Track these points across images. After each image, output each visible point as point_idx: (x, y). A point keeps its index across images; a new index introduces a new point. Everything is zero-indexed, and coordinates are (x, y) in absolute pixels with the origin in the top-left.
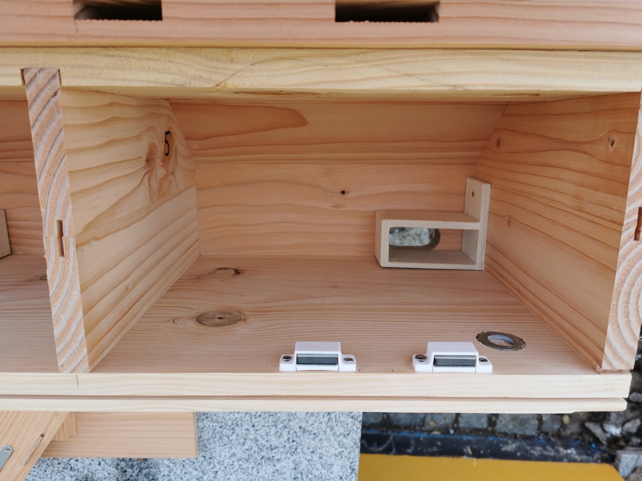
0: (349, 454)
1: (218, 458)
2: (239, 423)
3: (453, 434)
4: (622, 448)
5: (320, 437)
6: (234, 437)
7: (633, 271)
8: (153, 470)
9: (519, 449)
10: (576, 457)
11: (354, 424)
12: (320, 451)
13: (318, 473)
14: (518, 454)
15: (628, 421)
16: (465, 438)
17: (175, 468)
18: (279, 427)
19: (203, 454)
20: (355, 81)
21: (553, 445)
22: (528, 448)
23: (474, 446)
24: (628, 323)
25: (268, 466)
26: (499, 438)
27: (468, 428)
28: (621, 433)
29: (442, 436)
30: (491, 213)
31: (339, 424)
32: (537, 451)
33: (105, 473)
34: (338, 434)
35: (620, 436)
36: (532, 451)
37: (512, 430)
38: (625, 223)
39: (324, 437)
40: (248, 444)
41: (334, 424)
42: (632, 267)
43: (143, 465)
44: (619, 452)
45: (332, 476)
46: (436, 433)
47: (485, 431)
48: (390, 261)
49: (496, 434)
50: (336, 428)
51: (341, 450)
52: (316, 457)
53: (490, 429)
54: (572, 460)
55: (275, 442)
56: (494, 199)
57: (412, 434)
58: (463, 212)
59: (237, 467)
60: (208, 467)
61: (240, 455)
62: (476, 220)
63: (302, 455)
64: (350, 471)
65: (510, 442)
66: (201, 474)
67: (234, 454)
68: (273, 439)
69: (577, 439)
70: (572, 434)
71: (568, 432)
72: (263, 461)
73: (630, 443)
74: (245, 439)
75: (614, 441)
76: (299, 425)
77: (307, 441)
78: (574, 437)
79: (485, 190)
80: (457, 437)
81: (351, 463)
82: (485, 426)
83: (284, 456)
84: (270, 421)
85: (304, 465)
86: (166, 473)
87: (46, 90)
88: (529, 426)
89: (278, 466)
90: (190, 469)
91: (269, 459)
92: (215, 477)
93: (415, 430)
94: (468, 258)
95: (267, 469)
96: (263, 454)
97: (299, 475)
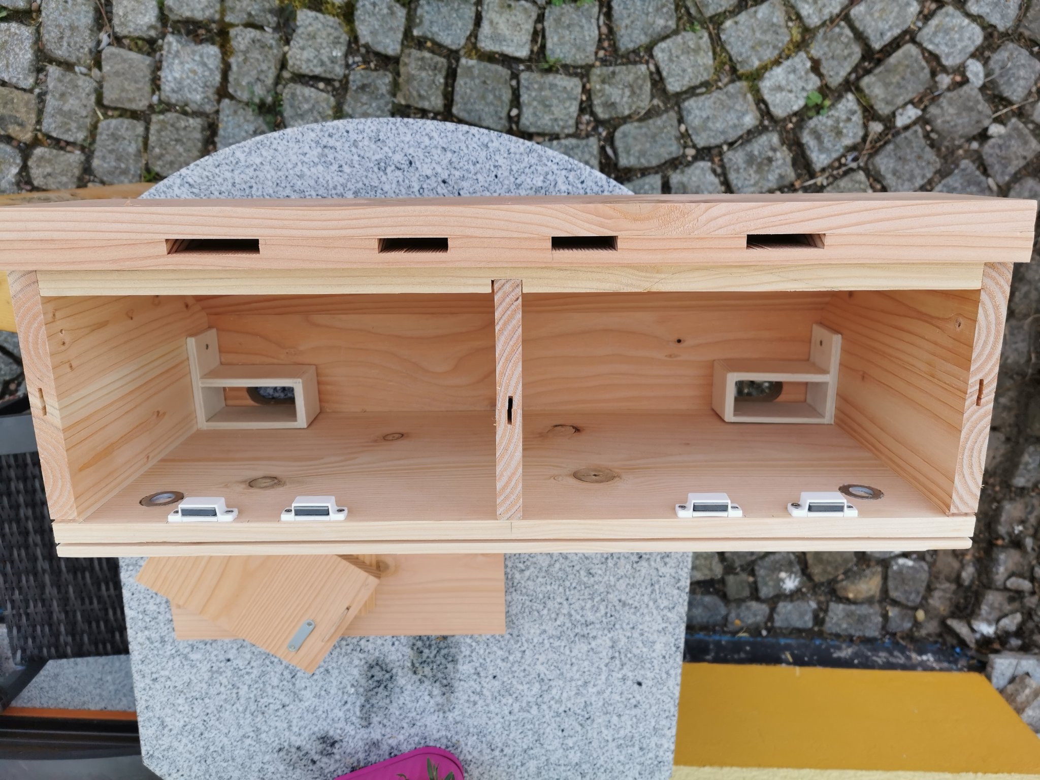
0: (674, 629)
1: (527, 636)
2: (551, 596)
3: (766, 637)
4: (997, 652)
5: (641, 611)
6: (545, 612)
7: (976, 430)
8: (453, 651)
9: (856, 655)
10: (934, 665)
11: (680, 596)
12: (641, 627)
13: (639, 651)
14: (856, 661)
15: (1006, 616)
16: (783, 641)
17: (477, 648)
18: (596, 600)
19: (510, 631)
20: (753, 285)
21: (903, 650)
22: (869, 654)
23: (796, 652)
24: (972, 473)
25: (582, 645)
26: (829, 641)
27: (786, 628)
28: (995, 633)
29: (751, 639)
30: (843, 365)
31: (663, 596)
32: (881, 657)
33: (399, 654)
34: (662, 607)
35: (993, 636)
36: (875, 658)
37: (846, 630)
38: (969, 391)
39: (646, 611)
40: (561, 619)
41: (658, 597)
42: (975, 428)
43: (442, 645)
44: (992, 656)
45: (654, 655)
46: (741, 634)
47: (809, 631)
48: (735, 415)
49: (825, 635)
50: (659, 601)
51: (664, 625)
52: (636, 634)
53: (816, 629)
54: (927, 668)
55: (590, 617)
56: (844, 350)
57: (710, 636)
58: (808, 360)
59: (547, 645)
60: (515, 646)
61: (551, 631)
62: (824, 371)
63: (620, 631)
64: (674, 649)
65: (844, 646)
66: (507, 654)
67: (545, 631)
68: (589, 614)
69: (936, 642)
70: (929, 635)
71: (923, 632)
72: (577, 639)
73: (1008, 646)
74: (558, 614)
75: (987, 645)
76: (619, 597)
77: (628, 615)
78: (931, 639)
79: (836, 341)
80: (772, 640)
81: (676, 640)
82: (810, 624)
83: (600, 633)
84: (586, 594)
85: (622, 643)
86: (468, 653)
87: (511, 296)
88: (870, 625)
89: (593, 644)
90: (495, 649)
91: (583, 636)
92: (522, 657)
93: (714, 632)
94: (815, 410)
95: (582, 647)
96: (577, 630)
97: (617, 655)
